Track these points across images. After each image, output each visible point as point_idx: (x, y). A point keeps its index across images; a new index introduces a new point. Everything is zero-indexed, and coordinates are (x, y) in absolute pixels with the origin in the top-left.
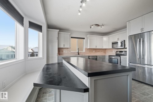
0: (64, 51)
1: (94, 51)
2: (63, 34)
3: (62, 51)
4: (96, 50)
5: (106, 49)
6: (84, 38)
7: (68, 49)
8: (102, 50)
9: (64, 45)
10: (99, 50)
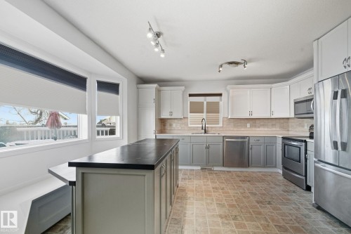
0: (174, 125)
1: (248, 125)
2: (167, 90)
3: (171, 125)
4: (254, 121)
5: (288, 119)
6: (220, 95)
7: (183, 121)
8: (274, 122)
9: (171, 113)
10: (265, 121)
